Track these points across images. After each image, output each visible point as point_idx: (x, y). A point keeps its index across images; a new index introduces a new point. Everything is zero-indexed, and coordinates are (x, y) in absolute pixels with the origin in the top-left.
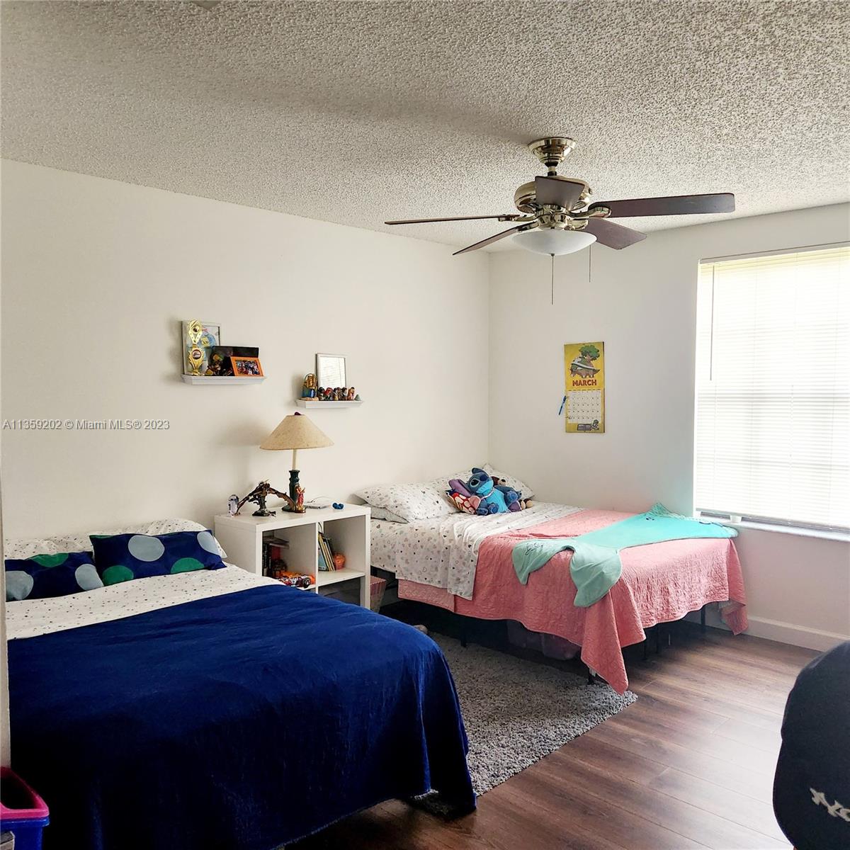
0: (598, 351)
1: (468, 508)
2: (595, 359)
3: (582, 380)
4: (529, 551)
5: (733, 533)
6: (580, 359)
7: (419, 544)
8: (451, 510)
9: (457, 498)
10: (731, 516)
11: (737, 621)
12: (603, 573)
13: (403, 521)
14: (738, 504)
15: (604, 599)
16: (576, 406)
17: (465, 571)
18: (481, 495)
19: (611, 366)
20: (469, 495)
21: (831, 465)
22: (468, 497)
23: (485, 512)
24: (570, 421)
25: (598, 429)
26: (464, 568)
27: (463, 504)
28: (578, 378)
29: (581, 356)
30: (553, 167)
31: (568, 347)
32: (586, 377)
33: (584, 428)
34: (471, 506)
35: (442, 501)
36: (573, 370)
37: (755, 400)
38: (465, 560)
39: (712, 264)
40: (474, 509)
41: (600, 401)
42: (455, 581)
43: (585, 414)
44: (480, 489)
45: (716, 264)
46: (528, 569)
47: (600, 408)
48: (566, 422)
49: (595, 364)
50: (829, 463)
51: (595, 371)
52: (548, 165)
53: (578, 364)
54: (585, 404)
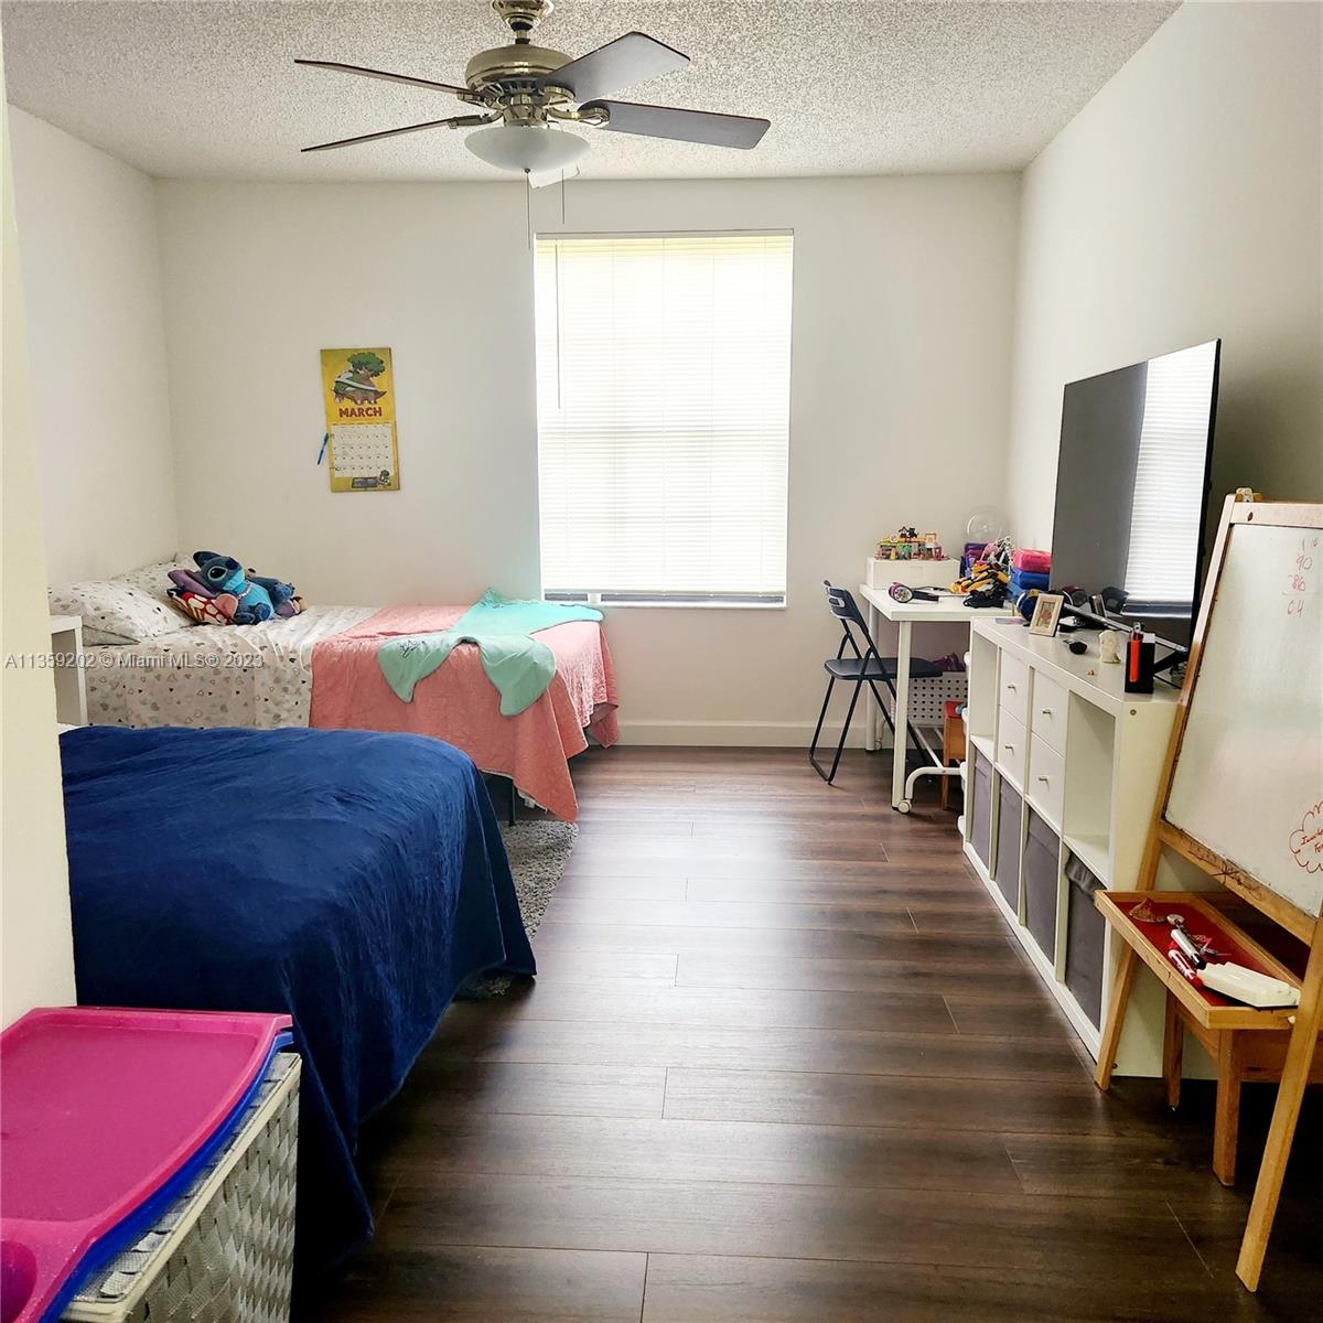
0: (382, 362)
1: (214, 616)
2: (377, 374)
3: (356, 407)
4: (407, 652)
5: (599, 616)
6: (351, 375)
7: (181, 673)
8: (183, 622)
9: (191, 601)
10: (589, 596)
11: (606, 729)
12: (535, 663)
13: (125, 641)
14: (597, 577)
15: (540, 700)
16: (347, 449)
17: (288, 701)
18: (235, 593)
19: (406, 385)
20: (212, 595)
21: (710, 517)
22: (209, 598)
23: (252, 618)
24: (337, 474)
25: (389, 484)
26: (287, 697)
27: (204, 610)
28: (347, 404)
29: (351, 368)
30: (523, 31)
31: (327, 355)
32: (362, 403)
33: (365, 484)
34: (220, 612)
35: (164, 608)
36: (340, 391)
37: (619, 435)
38: (289, 682)
39: (553, 242)
40: (225, 617)
41: (389, 441)
42: (271, 720)
43: (365, 462)
44: (228, 584)
45: (560, 242)
46: (413, 678)
47: (390, 451)
48: (332, 476)
49: (378, 383)
50: (708, 514)
51: (379, 394)
52: (516, 27)
53: (347, 381)
54: (363, 446)
